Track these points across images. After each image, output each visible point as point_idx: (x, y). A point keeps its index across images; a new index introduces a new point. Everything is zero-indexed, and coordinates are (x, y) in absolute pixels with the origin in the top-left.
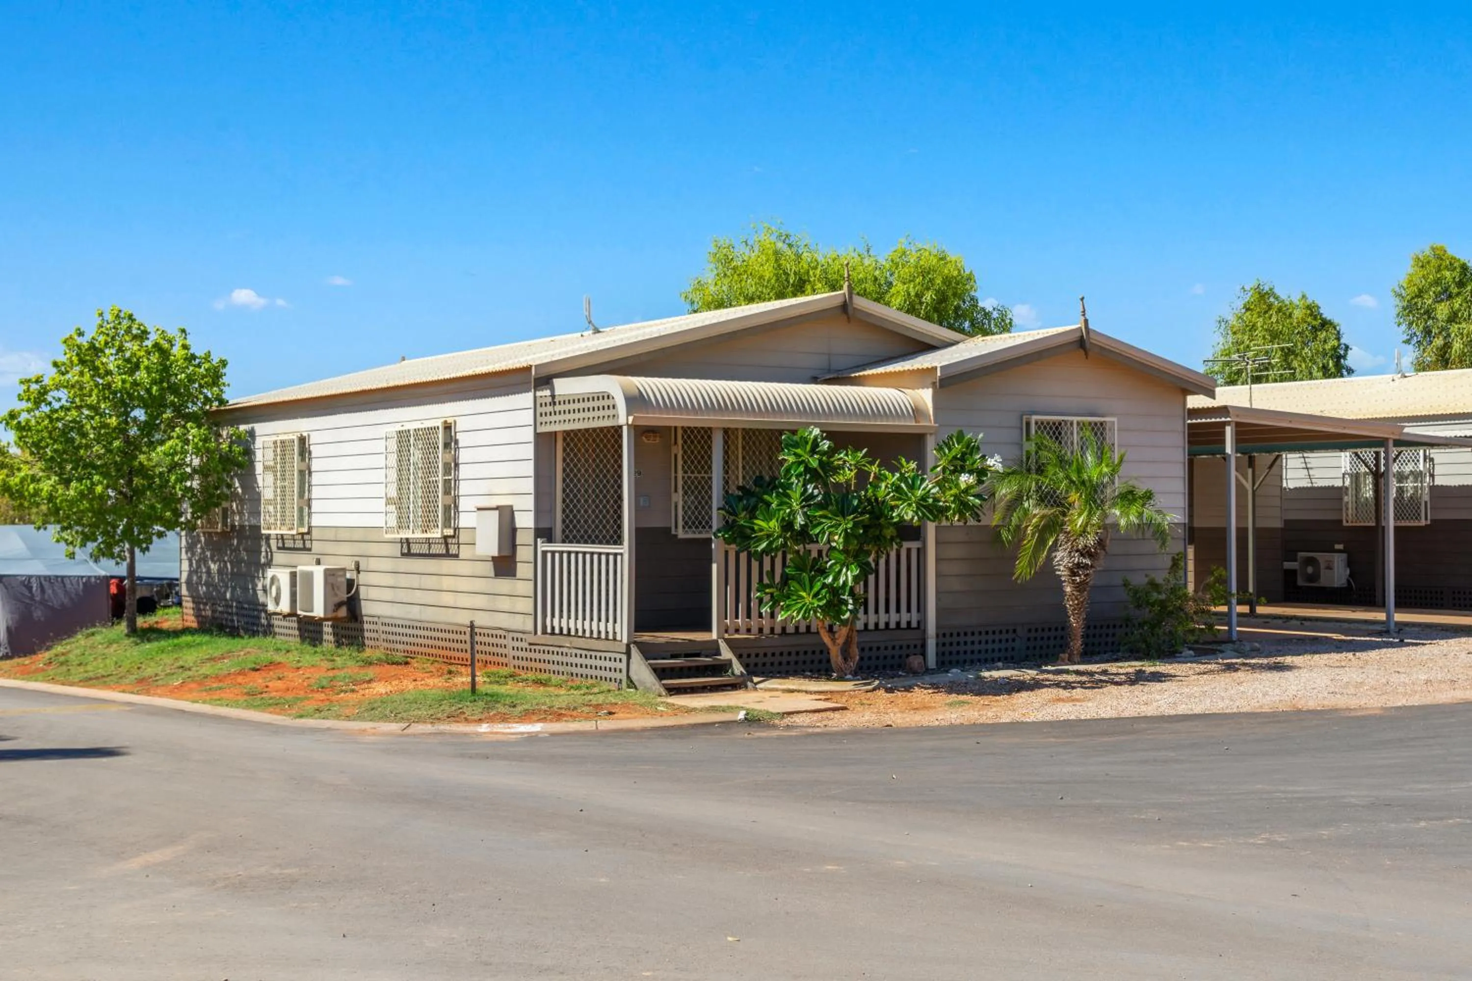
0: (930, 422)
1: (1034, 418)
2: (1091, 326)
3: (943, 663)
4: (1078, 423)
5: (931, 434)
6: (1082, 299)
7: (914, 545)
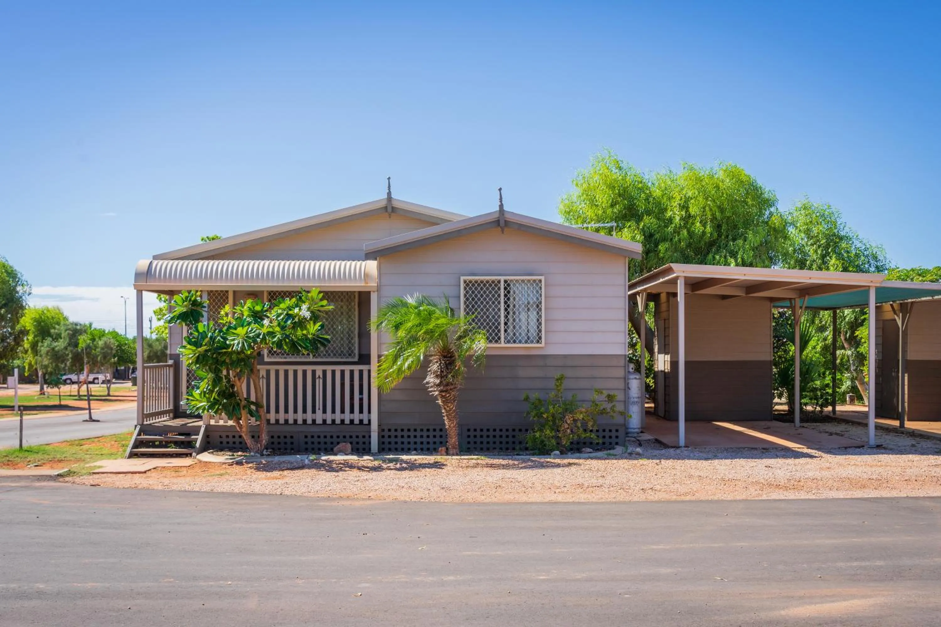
0: (373, 284)
1: (462, 278)
2: (505, 208)
3: (383, 449)
4: (506, 281)
5: (374, 292)
6: (500, 189)
7: (364, 367)
